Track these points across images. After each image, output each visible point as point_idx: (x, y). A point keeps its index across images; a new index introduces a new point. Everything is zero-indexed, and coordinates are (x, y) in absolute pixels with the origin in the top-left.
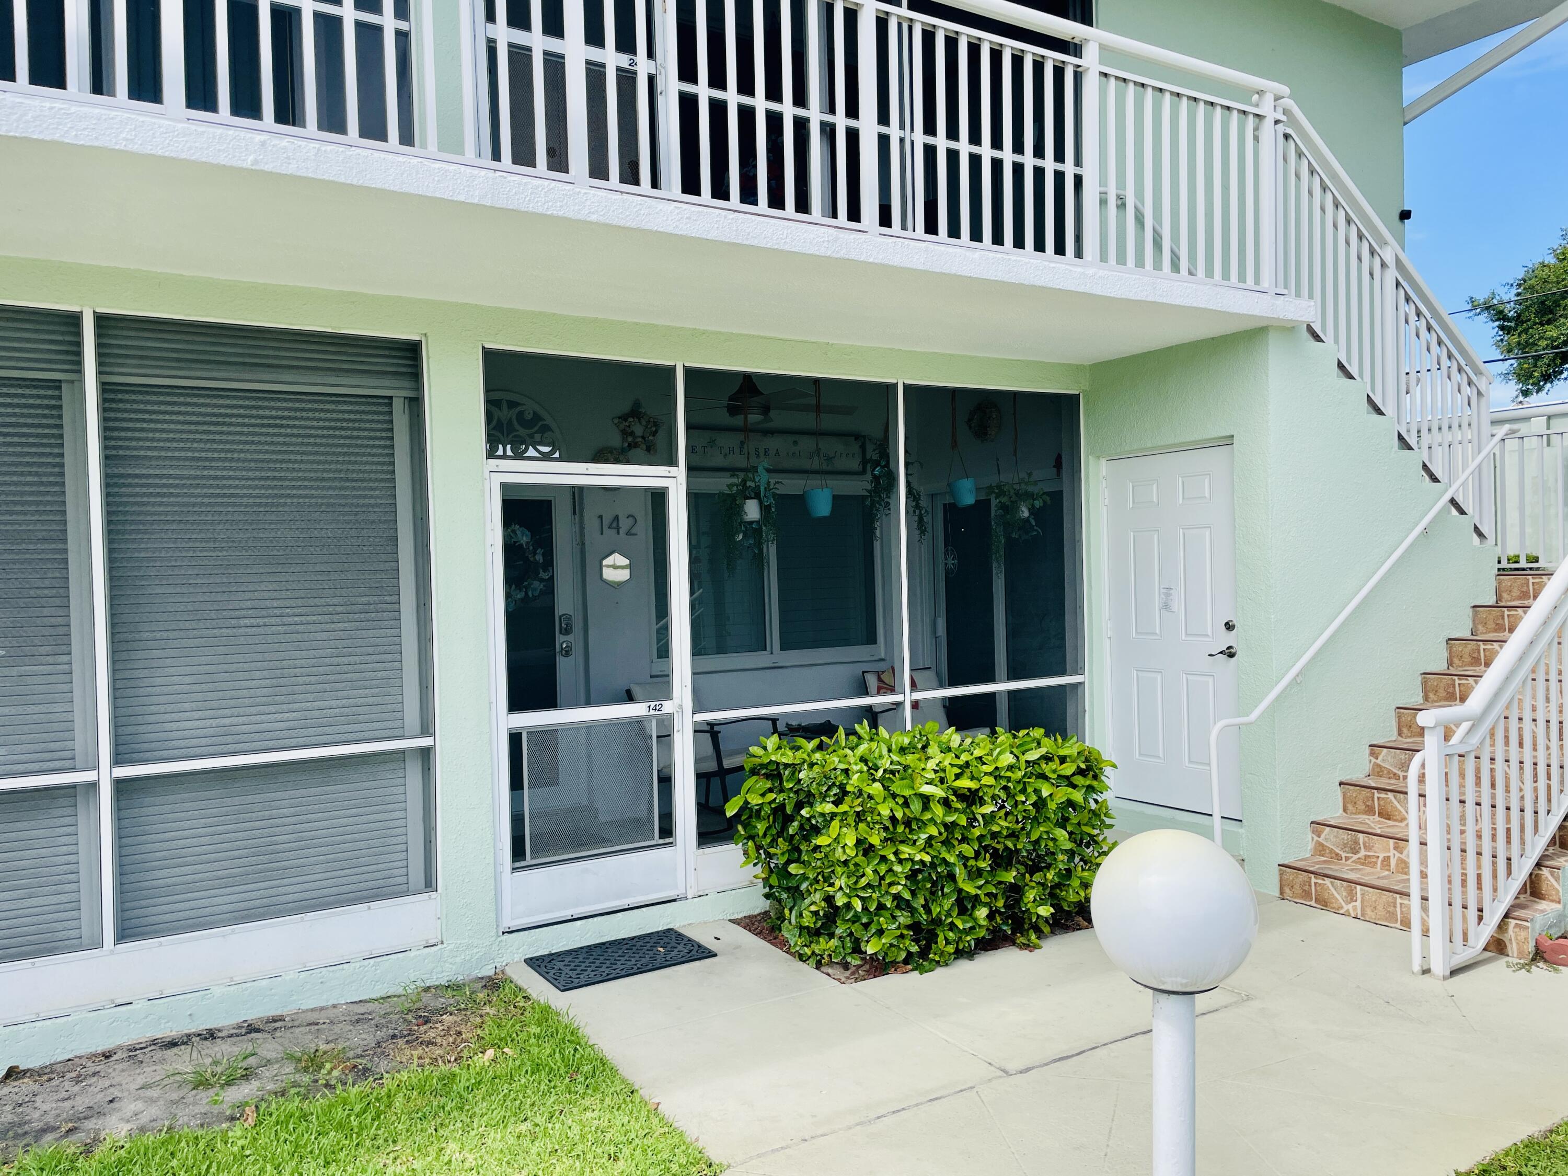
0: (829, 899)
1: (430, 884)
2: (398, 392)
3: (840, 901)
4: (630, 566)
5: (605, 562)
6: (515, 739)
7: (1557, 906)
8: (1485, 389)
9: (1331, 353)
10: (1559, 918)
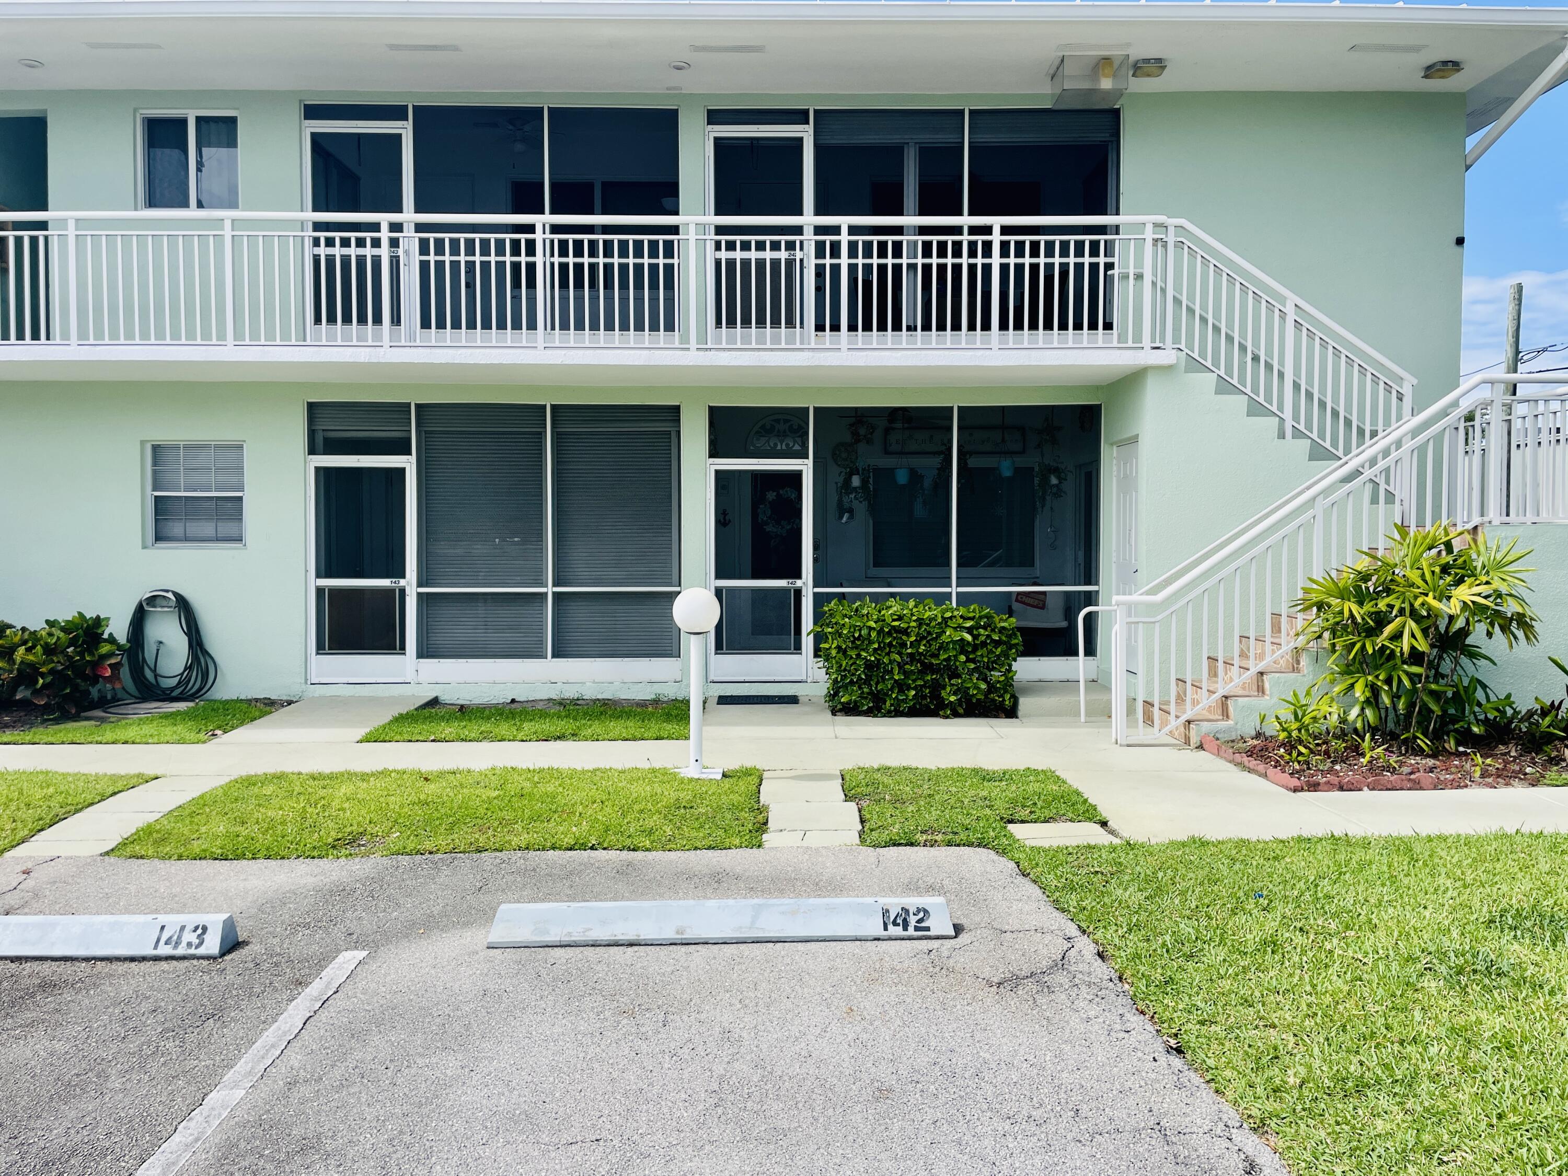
1: (678, 655)
2: (668, 428)
6: (718, 590)
7: (1231, 722)
8: (1407, 390)
9: (1210, 379)
10: (1229, 729)
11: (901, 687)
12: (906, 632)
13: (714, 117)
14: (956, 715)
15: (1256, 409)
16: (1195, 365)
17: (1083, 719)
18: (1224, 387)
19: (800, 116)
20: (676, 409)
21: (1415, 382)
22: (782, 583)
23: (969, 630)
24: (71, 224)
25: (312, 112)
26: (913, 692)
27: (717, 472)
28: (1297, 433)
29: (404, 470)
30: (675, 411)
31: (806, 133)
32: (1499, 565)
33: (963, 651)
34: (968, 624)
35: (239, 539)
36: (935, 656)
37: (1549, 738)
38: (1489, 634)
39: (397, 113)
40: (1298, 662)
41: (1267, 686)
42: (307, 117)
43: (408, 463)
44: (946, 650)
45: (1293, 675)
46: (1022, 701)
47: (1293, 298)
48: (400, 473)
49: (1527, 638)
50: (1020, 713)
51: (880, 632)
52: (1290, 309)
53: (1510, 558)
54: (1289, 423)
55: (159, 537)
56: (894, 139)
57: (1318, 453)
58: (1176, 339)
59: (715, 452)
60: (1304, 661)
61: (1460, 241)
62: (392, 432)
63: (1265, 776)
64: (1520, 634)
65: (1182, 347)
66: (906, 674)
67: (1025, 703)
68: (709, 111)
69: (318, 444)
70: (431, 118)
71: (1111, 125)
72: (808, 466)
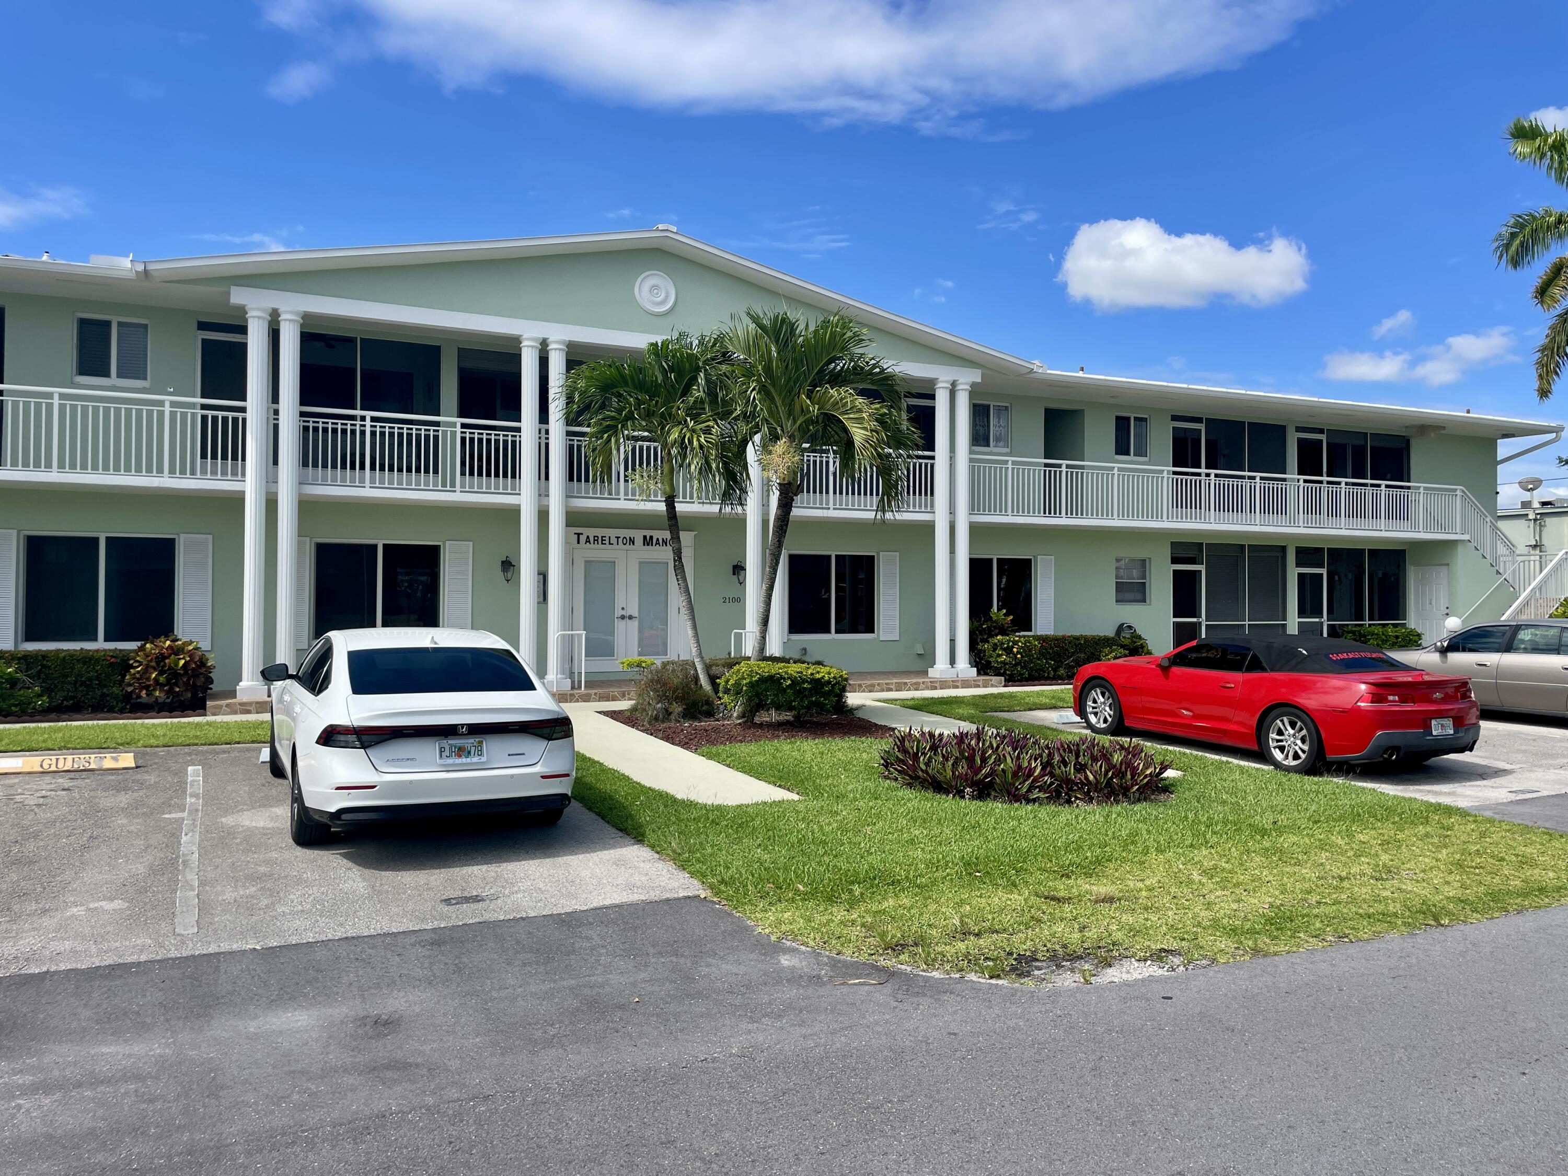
2: (1280, 555)
4: (1318, 590)
6: (1299, 623)
13: (1299, 429)
18: (1476, 548)
19: (1321, 431)
22: (1317, 620)
25: (1175, 418)
27: (1298, 573)
29: (1201, 571)
30: (1284, 547)
31: (1323, 437)
35: (1144, 601)
39: (1200, 420)
42: (1172, 420)
43: (1202, 568)
47: (1489, 518)
48: (1198, 573)
56: (1346, 441)
59: (1297, 565)
62: (1193, 555)
65: (1467, 533)
68: (1296, 427)
69: (1174, 561)
70: (1211, 423)
71: (1407, 442)
72: (1324, 571)
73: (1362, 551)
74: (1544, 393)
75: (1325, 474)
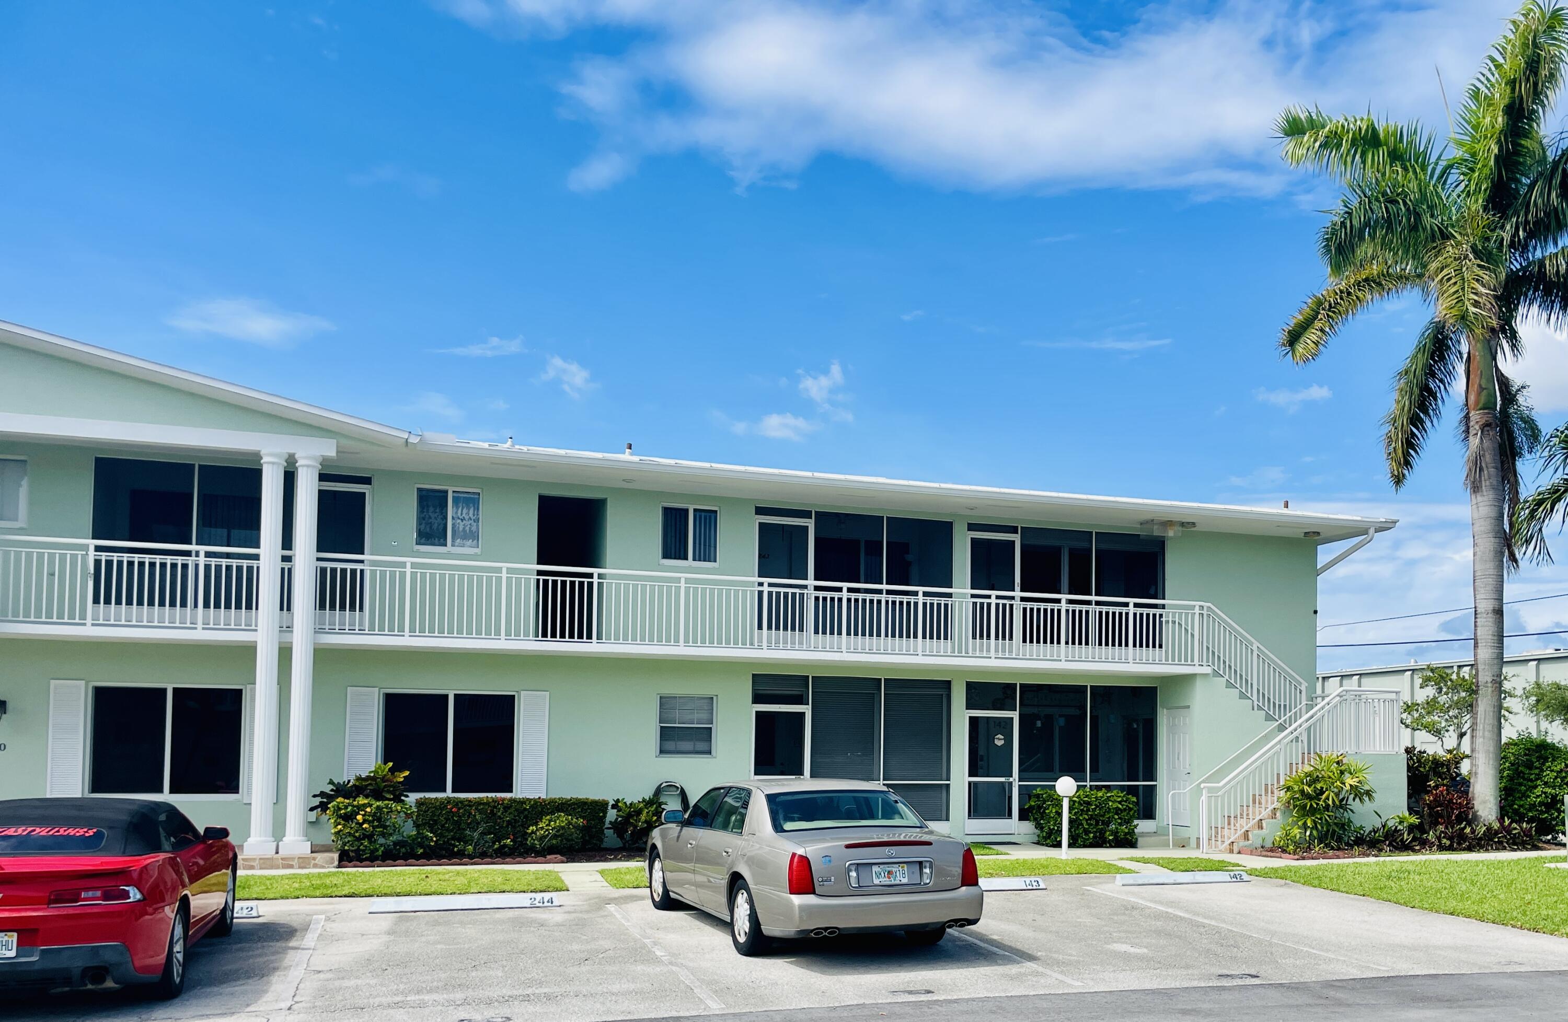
0: (1049, 828)
1: (948, 819)
2: (945, 693)
3: (1052, 827)
4: (1004, 739)
5: (997, 737)
6: (970, 783)
7: (1250, 842)
8: (1303, 688)
9: (1223, 680)
10: (1251, 845)
11: (1087, 832)
12: (1089, 803)
13: (972, 527)
14: (1111, 847)
15: (1243, 696)
16: (1216, 674)
17: (1171, 847)
18: (1229, 685)
19: (1014, 530)
20: (949, 683)
21: (1307, 685)
22: (1002, 779)
23: (1120, 802)
24: (683, 581)
25: (760, 511)
26: (1092, 835)
27: (970, 717)
28: (1259, 708)
29: (804, 713)
30: (948, 683)
31: (1017, 538)
32: (1361, 771)
33: (1117, 814)
34: (1120, 799)
35: (709, 752)
36: (1103, 816)
37: (1379, 841)
38: (1354, 800)
39: (806, 514)
40: (1275, 815)
41: (1264, 825)
42: (757, 513)
43: (807, 710)
44: (1109, 812)
45: (1274, 820)
46: (1139, 839)
47: (1256, 644)
48: (802, 715)
49: (1370, 799)
50: (1138, 846)
51: (1079, 803)
52: (1255, 648)
53: (1365, 767)
54: (1256, 703)
55: (662, 751)
56: (1056, 543)
57: (1269, 718)
58: (1208, 661)
59: (969, 706)
60: (1278, 814)
61: (1316, 612)
62: (795, 691)
63: (1281, 857)
64: (1366, 799)
65: (1210, 664)
66: (1089, 825)
67: (1141, 841)
68: (969, 524)
69: (758, 698)
70: (824, 519)
71: (1160, 544)
72: (1015, 715)
73: (1081, 689)
74: (1398, 480)
75: (1018, 588)
